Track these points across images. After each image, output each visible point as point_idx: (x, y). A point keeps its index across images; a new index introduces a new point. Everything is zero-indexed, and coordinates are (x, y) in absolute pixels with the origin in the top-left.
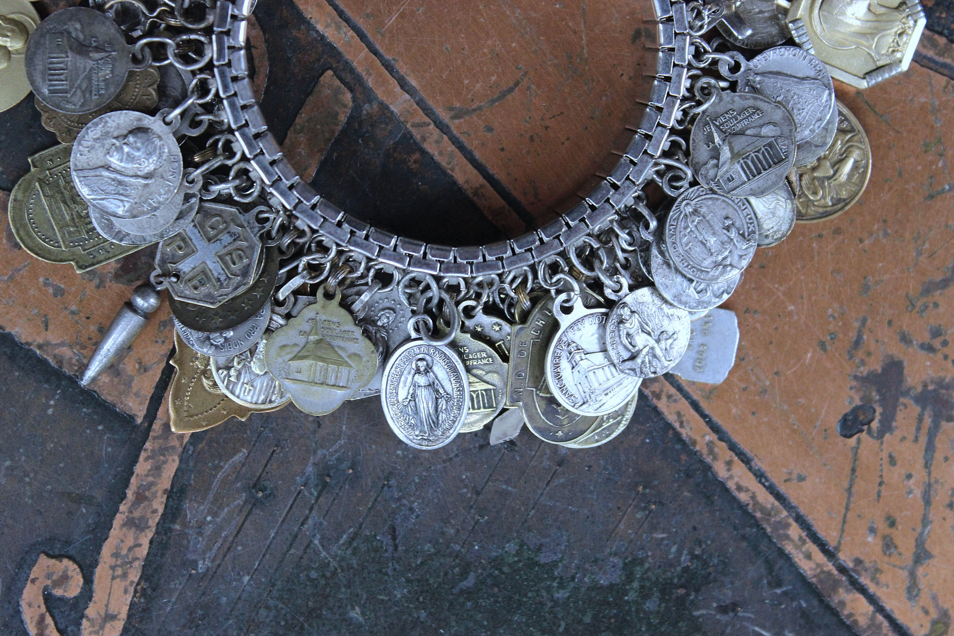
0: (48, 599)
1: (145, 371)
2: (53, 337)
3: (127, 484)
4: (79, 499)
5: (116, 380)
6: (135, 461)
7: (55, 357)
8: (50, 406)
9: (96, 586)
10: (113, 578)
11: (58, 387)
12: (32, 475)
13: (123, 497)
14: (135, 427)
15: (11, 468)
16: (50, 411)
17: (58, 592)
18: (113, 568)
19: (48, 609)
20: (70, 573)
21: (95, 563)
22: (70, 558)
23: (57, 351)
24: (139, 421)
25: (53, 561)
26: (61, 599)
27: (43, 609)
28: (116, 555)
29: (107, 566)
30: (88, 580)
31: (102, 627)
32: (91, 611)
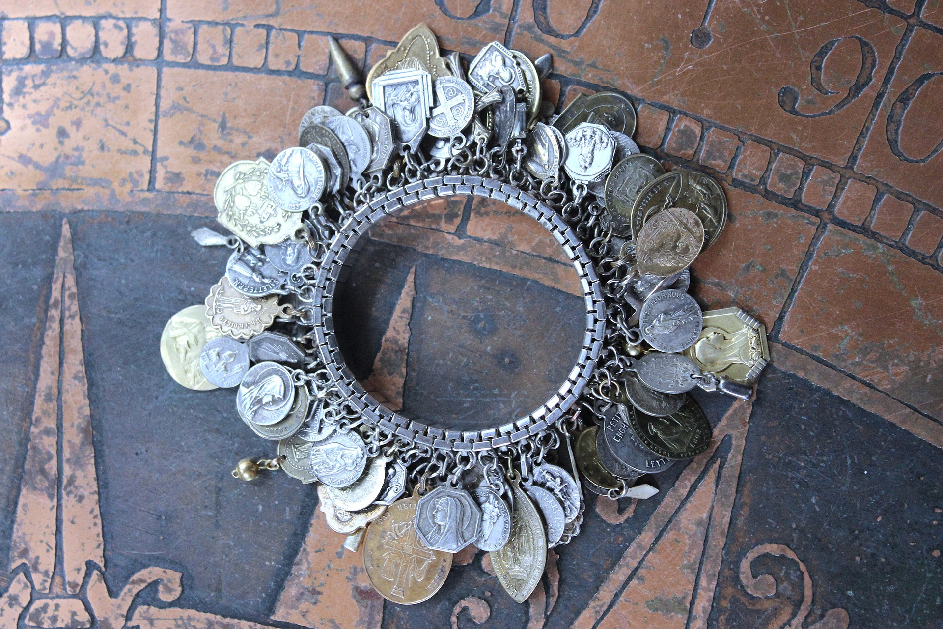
0: (156, 583)
1: (303, 616)
2: (312, 556)
3: (234, 616)
4: (218, 590)
5: (294, 599)
6: (248, 620)
7: (301, 560)
8: (270, 563)
9: (168, 610)
10: (175, 620)
11: (283, 565)
12: (228, 559)
13: (225, 616)
14: (268, 616)
15: (229, 546)
16: (267, 563)
17: (161, 588)
18: (181, 618)
19: (149, 584)
20: (173, 593)
21: (182, 608)
22: (183, 592)
23: (304, 560)
24: (272, 618)
25: (179, 581)
26: (157, 591)
27: (149, 581)
28: (189, 619)
29: (182, 614)
30: (172, 605)
31: (144, 618)
32: (153, 610)
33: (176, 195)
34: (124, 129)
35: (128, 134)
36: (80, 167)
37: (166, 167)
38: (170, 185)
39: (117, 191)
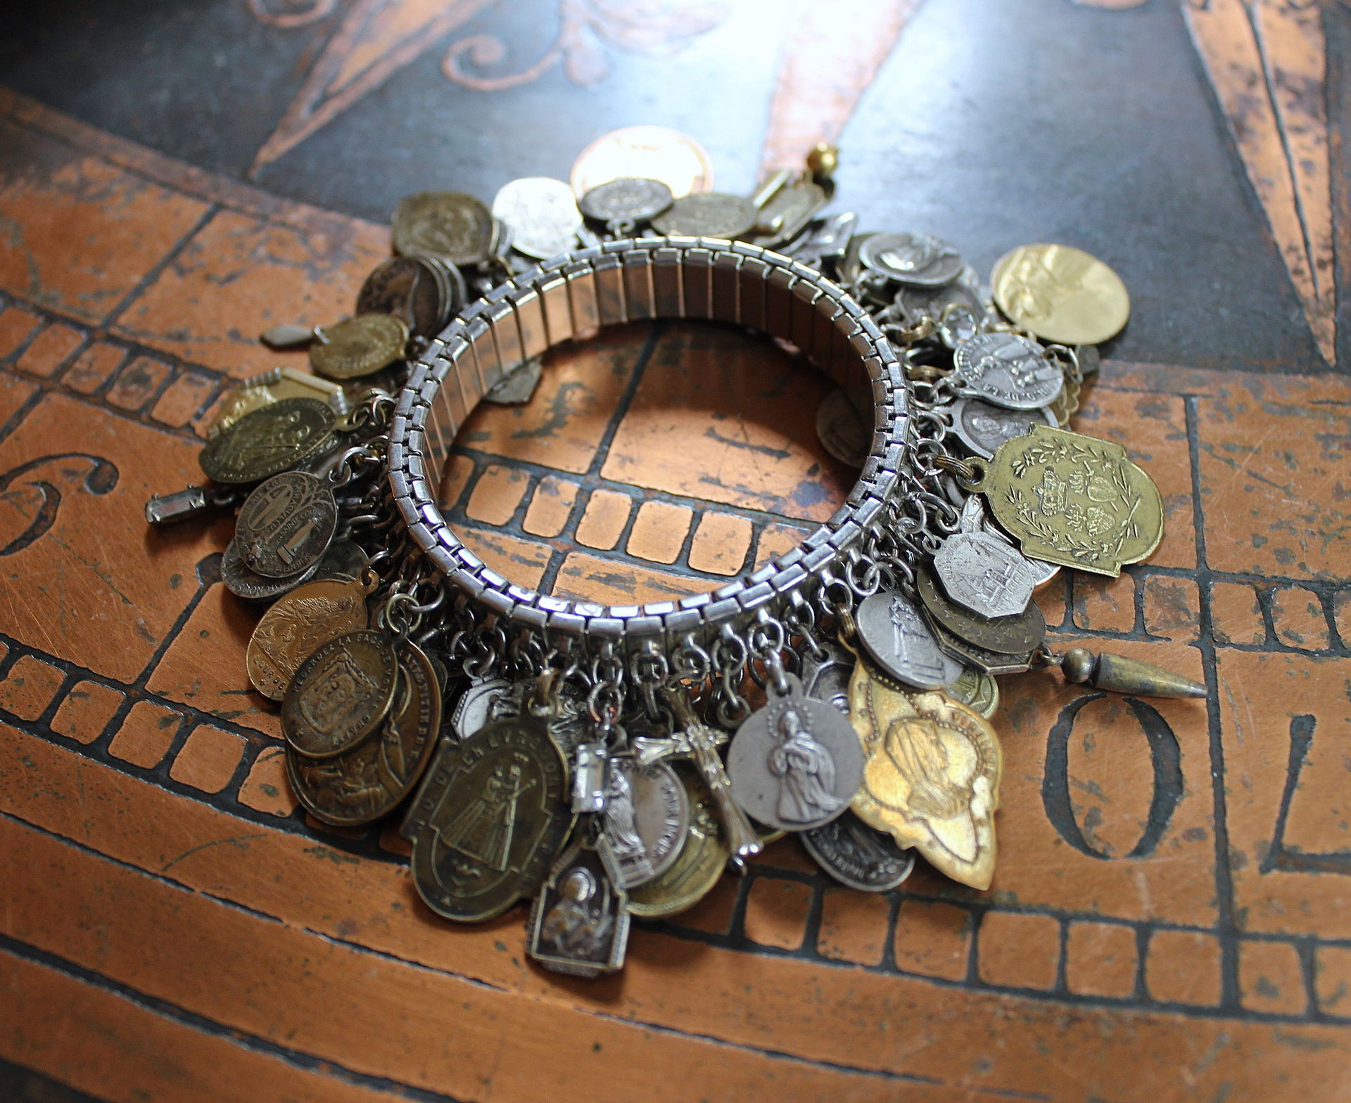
33: (1147, 388)
34: (1252, 482)
35: (1245, 474)
36: (1322, 432)
37: (1170, 425)
38: (1159, 402)
39: (1250, 397)
